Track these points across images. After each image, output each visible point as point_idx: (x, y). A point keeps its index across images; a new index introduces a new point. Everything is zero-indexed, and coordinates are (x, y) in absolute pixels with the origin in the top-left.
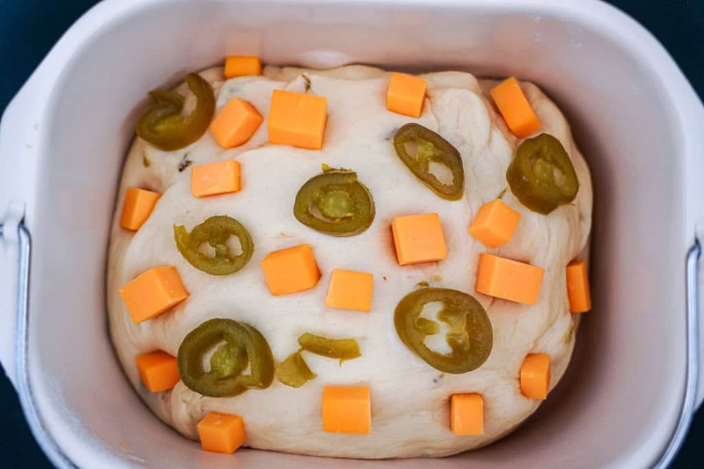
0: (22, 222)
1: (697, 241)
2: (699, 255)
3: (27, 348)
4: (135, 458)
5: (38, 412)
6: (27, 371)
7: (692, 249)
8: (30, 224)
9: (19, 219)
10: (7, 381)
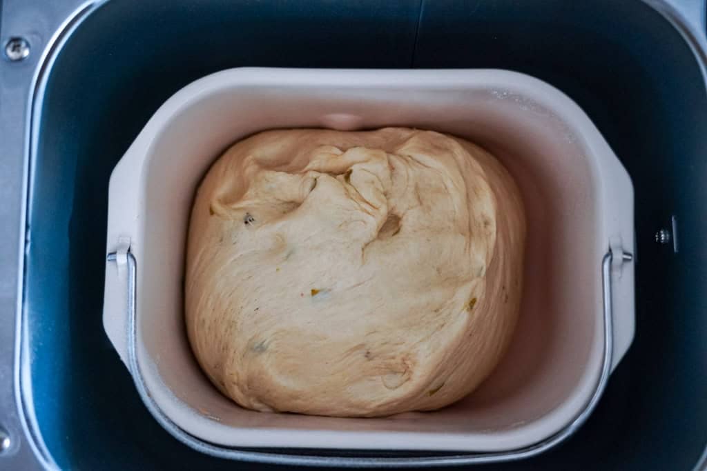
0: (129, 250)
1: (610, 250)
2: (611, 260)
3: (135, 340)
4: (212, 418)
5: (145, 384)
6: (136, 356)
7: (607, 256)
8: (135, 252)
9: (128, 249)
10: (122, 363)
